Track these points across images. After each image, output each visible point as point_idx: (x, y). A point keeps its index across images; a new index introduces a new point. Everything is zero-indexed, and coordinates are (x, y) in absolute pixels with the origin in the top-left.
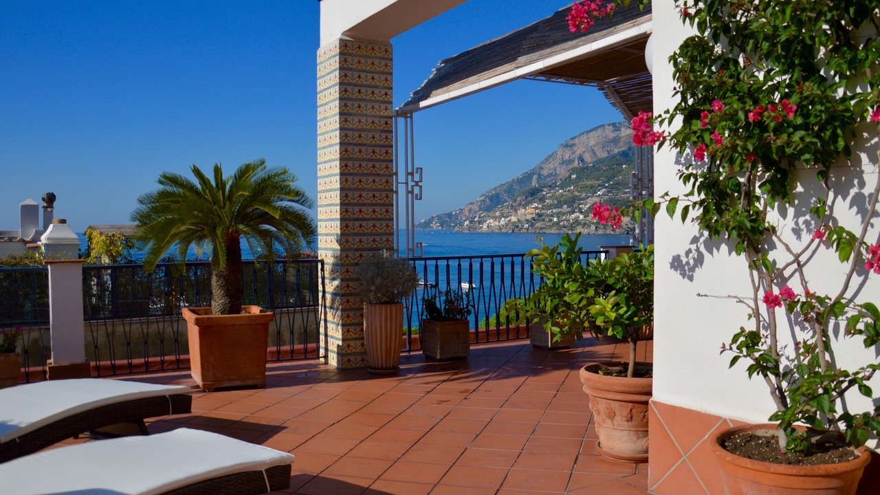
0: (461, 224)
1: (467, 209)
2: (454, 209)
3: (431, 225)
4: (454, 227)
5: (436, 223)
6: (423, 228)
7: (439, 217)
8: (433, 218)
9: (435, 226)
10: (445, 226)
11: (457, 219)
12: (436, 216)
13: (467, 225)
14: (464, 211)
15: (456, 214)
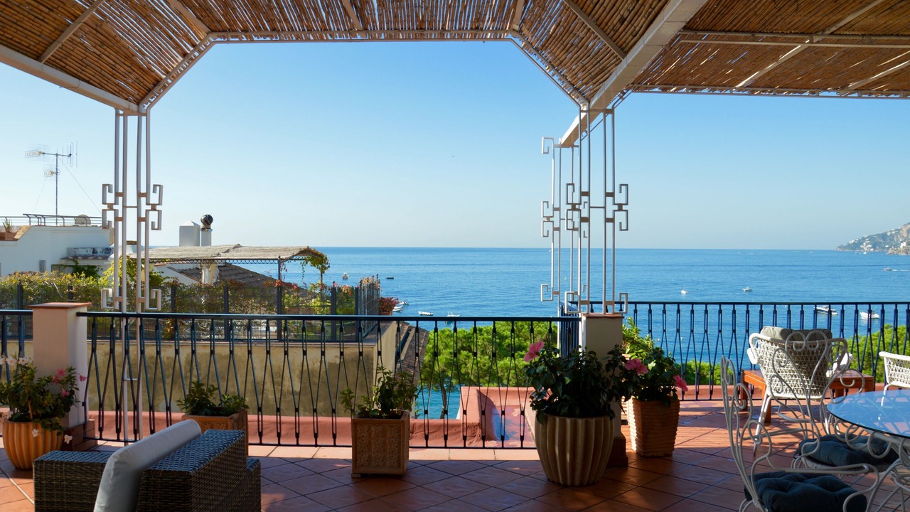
0: (897, 245)
1: (905, 230)
2: (889, 229)
3: (862, 246)
4: (888, 248)
5: (867, 244)
6: (852, 249)
7: (871, 238)
8: (864, 239)
9: (866, 247)
10: (877, 247)
11: (893, 240)
12: (867, 237)
13: (904, 247)
14: (901, 232)
15: (891, 234)
